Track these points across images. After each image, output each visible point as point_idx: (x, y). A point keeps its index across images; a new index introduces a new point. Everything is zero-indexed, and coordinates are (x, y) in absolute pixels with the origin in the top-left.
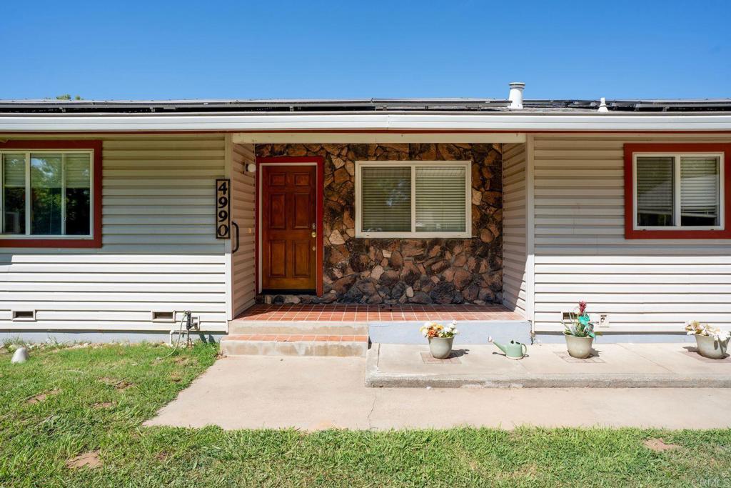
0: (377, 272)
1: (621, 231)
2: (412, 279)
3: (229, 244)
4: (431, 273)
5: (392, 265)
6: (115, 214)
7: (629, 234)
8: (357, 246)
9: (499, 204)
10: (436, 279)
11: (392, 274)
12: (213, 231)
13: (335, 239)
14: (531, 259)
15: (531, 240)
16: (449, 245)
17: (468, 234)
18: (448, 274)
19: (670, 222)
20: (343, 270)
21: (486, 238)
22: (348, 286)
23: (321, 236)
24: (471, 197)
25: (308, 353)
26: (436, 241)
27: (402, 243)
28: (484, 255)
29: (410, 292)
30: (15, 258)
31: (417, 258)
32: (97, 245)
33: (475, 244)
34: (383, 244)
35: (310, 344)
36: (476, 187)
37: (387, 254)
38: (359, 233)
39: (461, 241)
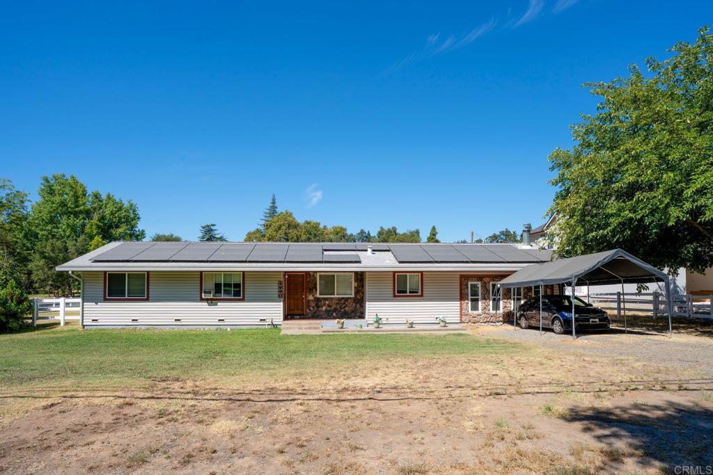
0: (324, 308)
1: (392, 295)
2: (335, 310)
3: (282, 299)
4: (341, 308)
5: (329, 306)
6: (249, 290)
7: (395, 296)
8: (318, 300)
9: (363, 286)
10: (343, 310)
11: (329, 309)
12: (277, 296)
13: (311, 298)
14: (367, 303)
15: (367, 298)
16: (347, 299)
17: (353, 296)
18: (347, 308)
19: (406, 293)
20: (313, 308)
21: (358, 297)
22: (315, 313)
23: (306, 297)
24: (354, 284)
25: (306, 329)
26: (343, 298)
27: (332, 299)
28: (358, 302)
29: (334, 314)
30: (219, 304)
31: (337, 304)
32: (243, 300)
33: (355, 299)
34: (326, 299)
35: (306, 326)
36: (355, 281)
37: (327, 302)
38: (318, 295)
39: (350, 298)
